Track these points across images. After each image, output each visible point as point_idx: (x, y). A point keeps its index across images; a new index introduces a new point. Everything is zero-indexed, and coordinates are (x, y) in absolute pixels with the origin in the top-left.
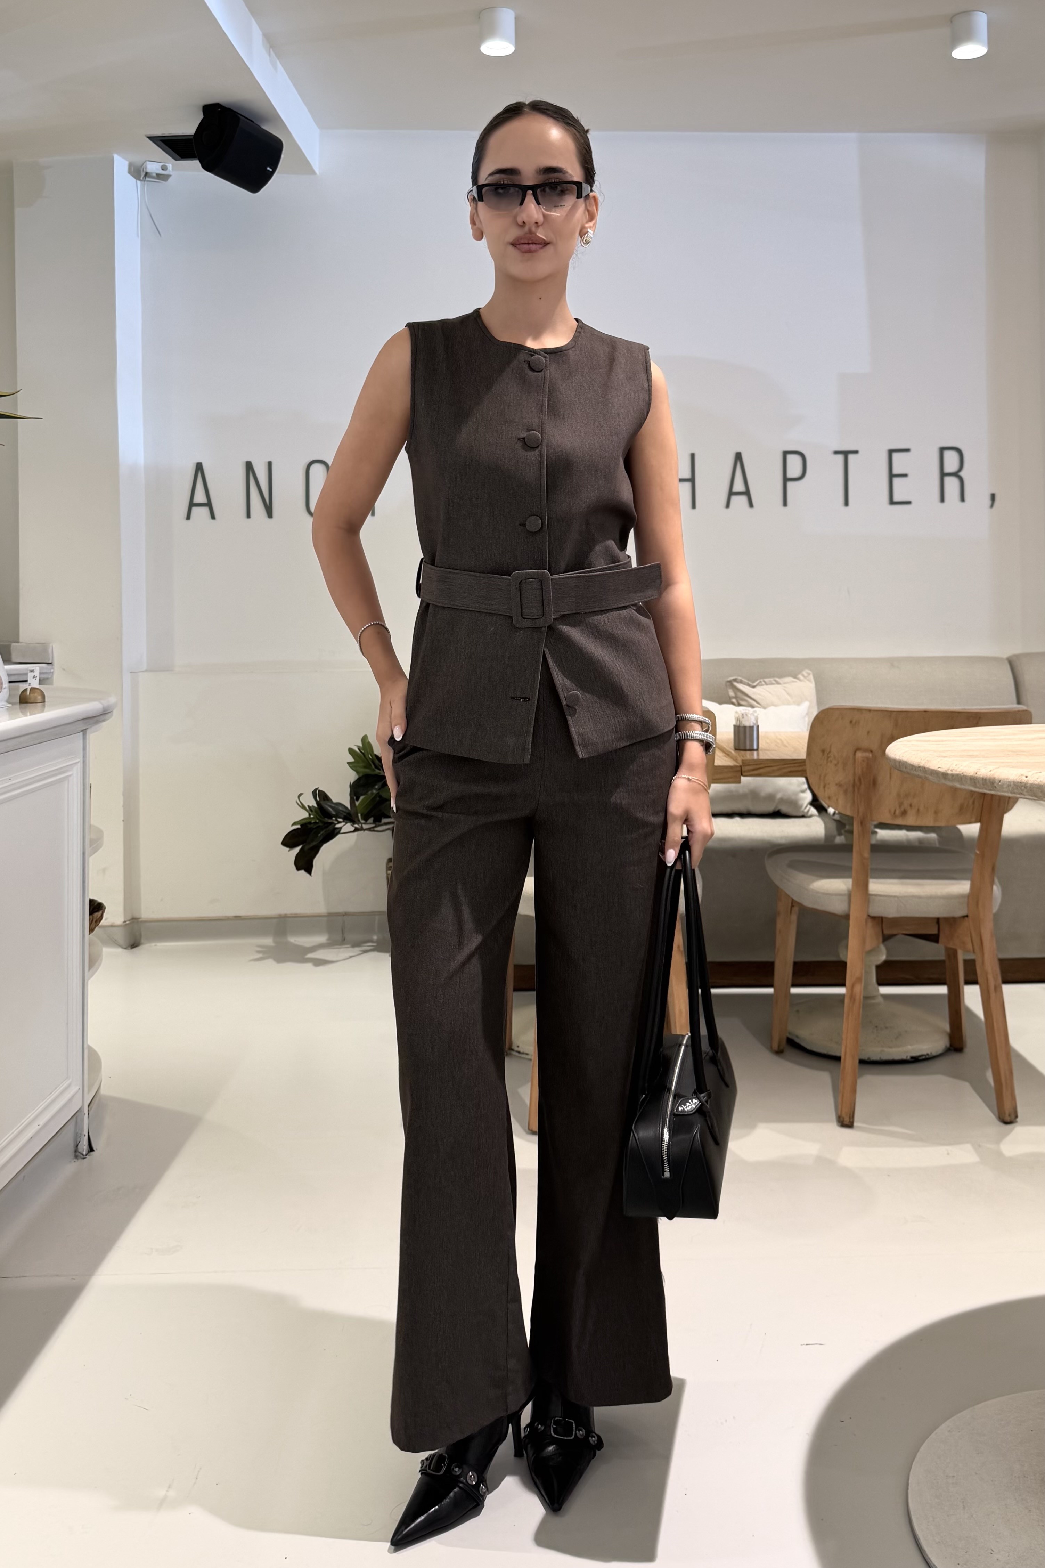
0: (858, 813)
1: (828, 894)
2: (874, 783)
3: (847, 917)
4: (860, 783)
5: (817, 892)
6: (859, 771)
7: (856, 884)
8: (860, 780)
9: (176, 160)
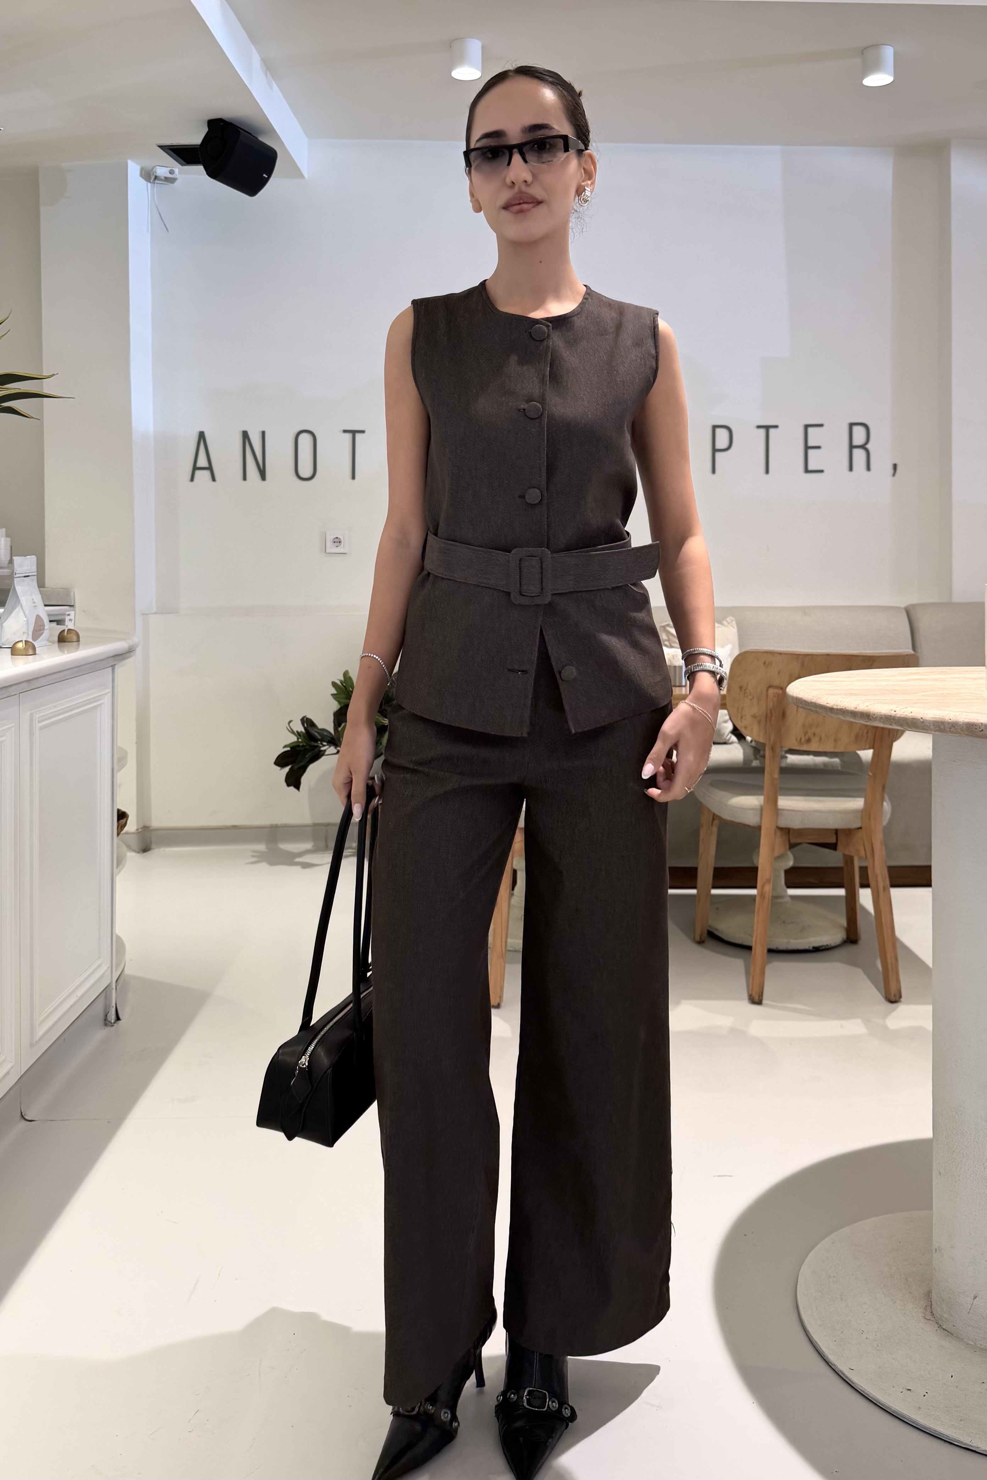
0: (770, 740)
1: (743, 809)
2: (784, 715)
3: (759, 828)
4: (772, 716)
5: (734, 807)
6: (771, 705)
7: (767, 800)
8: (771, 713)
9: (182, 165)
